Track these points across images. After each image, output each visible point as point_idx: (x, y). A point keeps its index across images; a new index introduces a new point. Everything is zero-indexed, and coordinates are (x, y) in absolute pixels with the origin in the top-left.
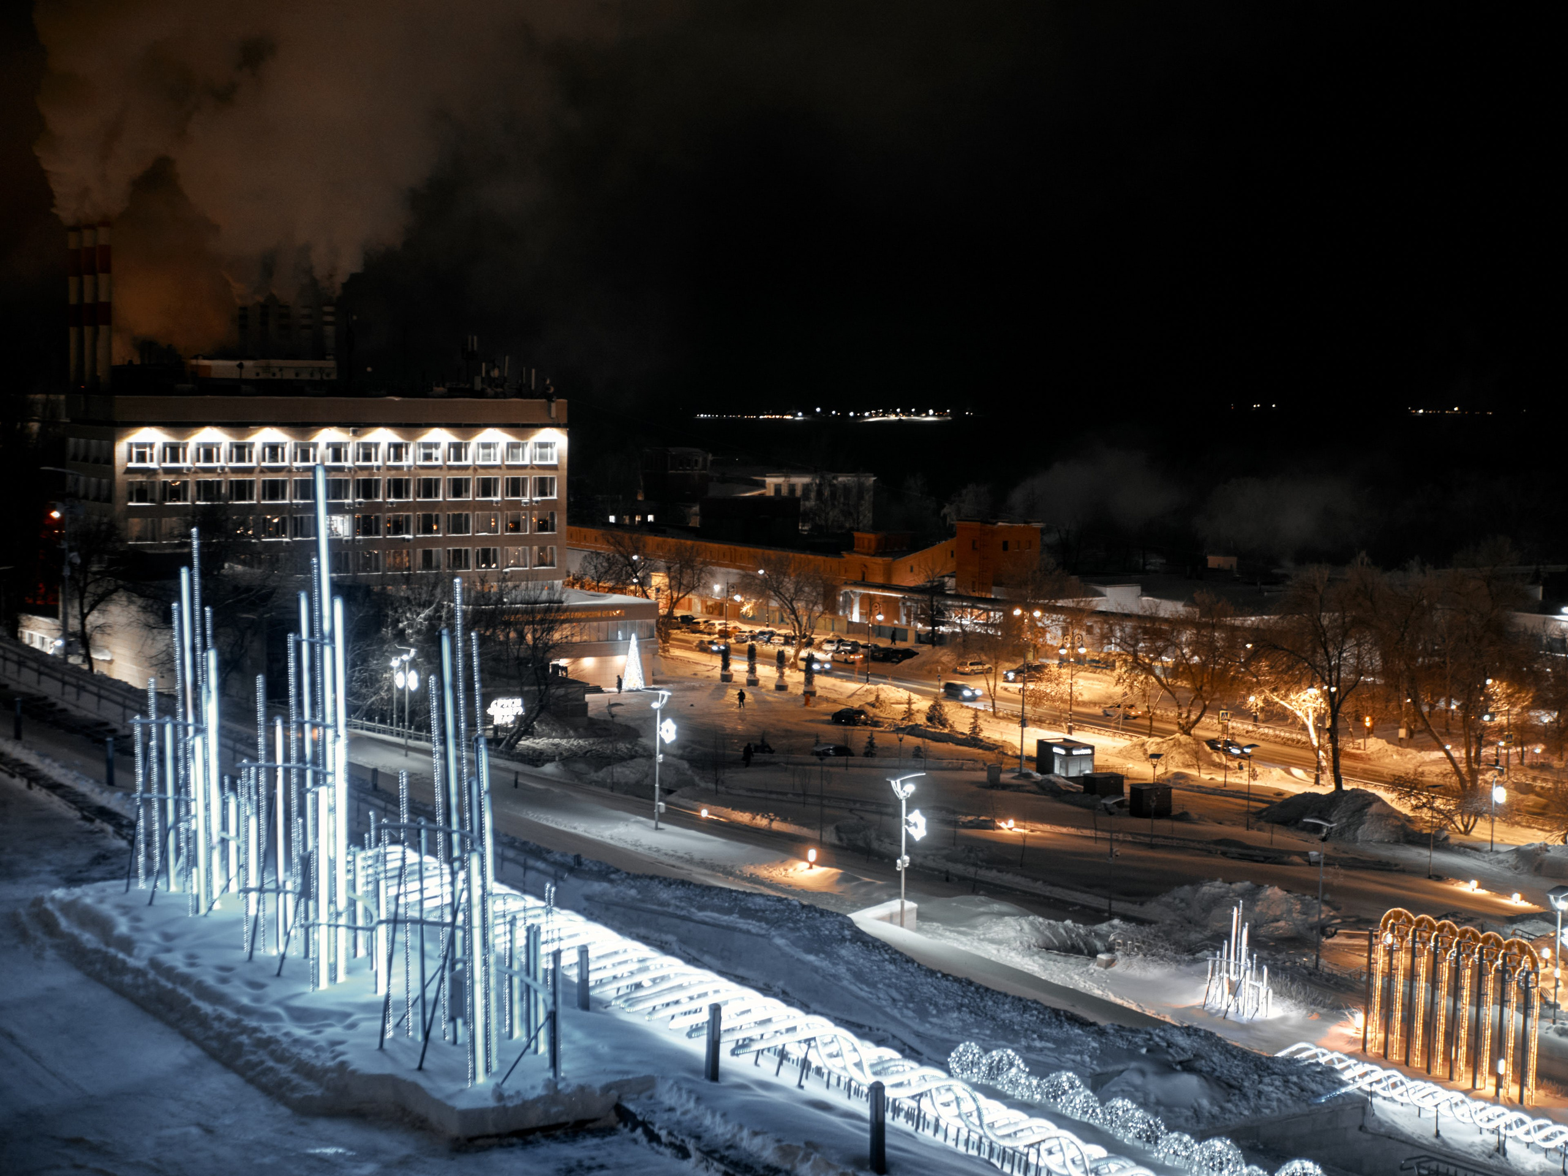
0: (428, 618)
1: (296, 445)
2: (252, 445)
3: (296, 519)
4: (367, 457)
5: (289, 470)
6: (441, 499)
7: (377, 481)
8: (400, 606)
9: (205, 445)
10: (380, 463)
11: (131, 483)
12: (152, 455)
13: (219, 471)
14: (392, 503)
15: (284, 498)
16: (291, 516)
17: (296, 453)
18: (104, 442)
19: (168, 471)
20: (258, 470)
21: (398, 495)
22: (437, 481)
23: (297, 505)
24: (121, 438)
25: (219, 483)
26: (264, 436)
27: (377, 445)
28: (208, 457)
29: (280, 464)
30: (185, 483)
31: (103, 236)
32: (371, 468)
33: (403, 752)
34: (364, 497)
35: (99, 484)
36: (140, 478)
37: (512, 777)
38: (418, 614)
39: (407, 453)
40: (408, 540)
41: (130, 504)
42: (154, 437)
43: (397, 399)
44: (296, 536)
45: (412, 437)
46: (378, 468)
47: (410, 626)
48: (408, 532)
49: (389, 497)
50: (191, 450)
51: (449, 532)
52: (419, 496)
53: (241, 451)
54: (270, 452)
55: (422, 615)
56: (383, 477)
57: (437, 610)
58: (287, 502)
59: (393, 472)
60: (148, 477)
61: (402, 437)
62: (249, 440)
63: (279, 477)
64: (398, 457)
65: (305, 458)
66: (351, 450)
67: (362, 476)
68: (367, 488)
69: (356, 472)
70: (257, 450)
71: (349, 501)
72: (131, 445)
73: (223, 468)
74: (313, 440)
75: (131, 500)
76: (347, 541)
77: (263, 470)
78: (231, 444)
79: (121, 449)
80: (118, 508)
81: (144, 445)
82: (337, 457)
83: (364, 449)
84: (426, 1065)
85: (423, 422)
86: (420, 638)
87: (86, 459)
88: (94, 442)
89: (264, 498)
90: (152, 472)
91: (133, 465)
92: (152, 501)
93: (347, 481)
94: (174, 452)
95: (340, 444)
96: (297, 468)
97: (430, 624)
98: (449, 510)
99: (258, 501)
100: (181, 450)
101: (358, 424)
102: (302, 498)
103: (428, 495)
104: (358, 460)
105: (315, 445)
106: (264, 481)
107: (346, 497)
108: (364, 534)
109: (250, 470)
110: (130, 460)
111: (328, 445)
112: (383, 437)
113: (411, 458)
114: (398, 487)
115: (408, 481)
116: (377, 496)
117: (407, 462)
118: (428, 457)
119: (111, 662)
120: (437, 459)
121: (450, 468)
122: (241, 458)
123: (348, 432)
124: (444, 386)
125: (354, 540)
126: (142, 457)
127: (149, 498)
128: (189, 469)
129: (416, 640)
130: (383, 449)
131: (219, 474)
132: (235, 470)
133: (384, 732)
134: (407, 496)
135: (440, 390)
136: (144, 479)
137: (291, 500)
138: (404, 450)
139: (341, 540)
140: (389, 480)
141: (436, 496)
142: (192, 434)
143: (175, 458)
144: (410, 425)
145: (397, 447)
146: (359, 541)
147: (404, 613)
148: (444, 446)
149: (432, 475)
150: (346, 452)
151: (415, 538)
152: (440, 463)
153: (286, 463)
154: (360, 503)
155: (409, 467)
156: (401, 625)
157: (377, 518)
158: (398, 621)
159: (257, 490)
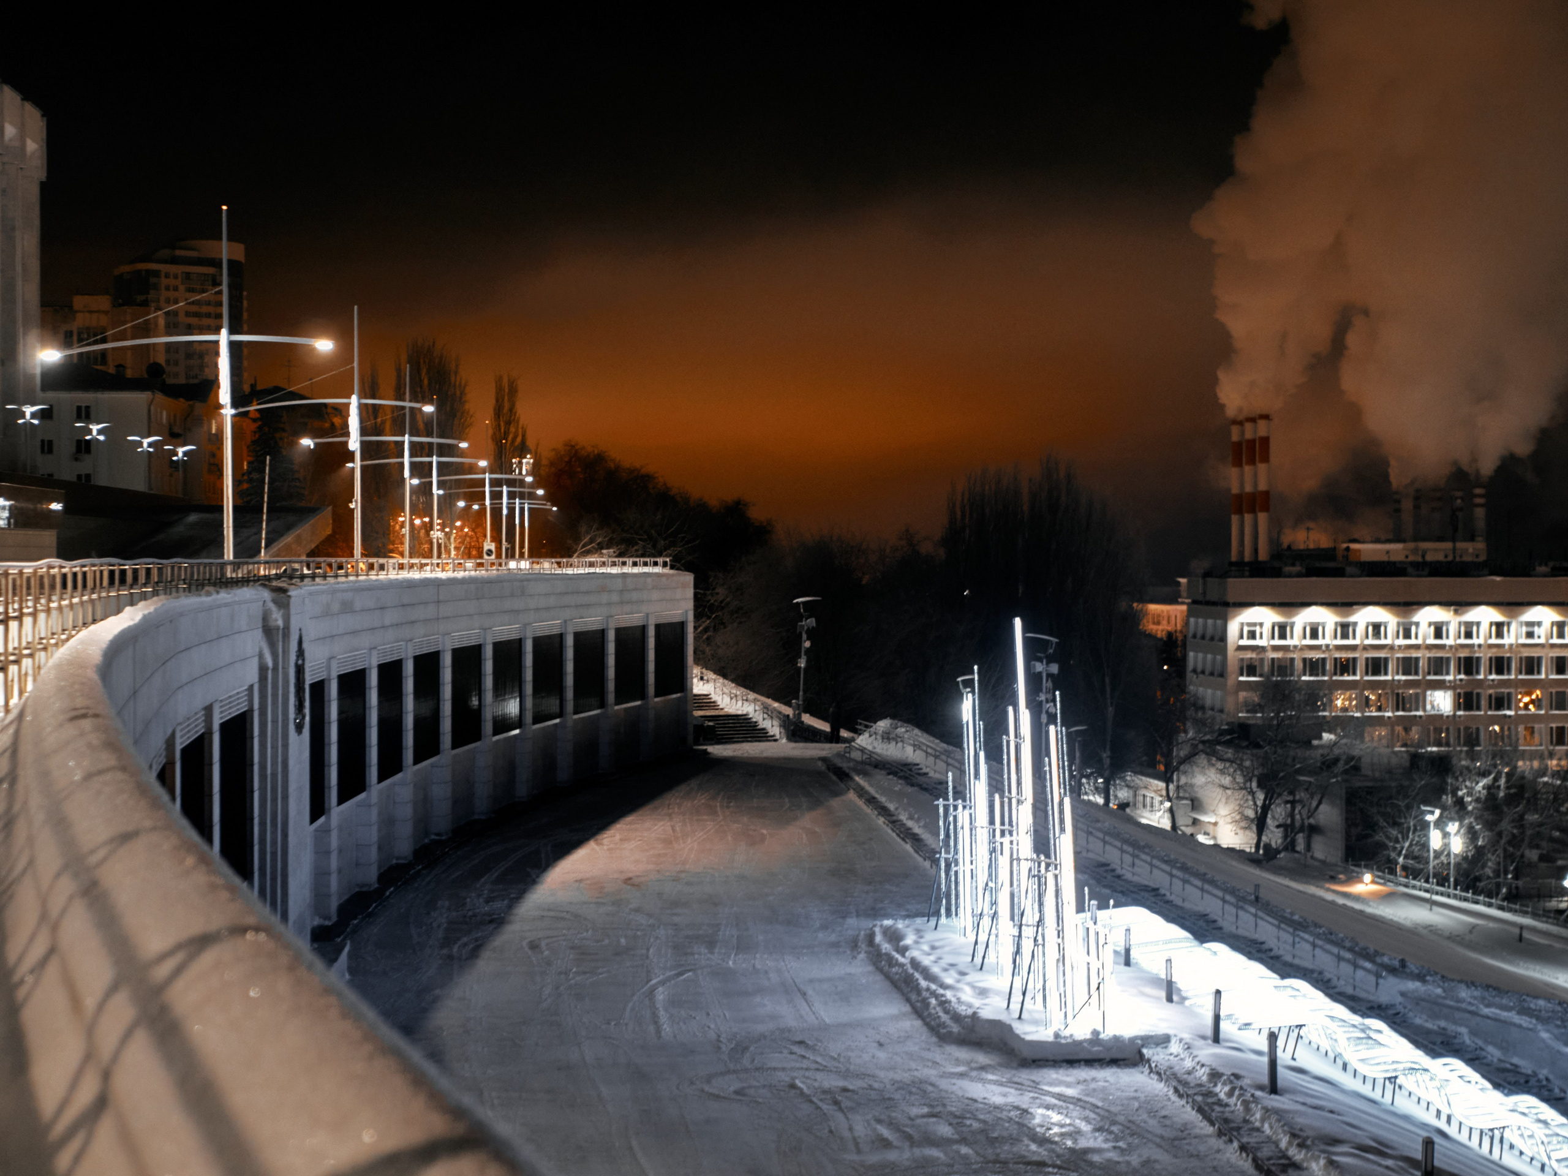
0: (1488, 788)
1: (1398, 624)
2: (1355, 624)
3: (1398, 694)
4: (1469, 635)
5: (1391, 648)
6: (1543, 676)
7: (1478, 659)
8: (1461, 774)
9: (1311, 624)
10: (1481, 641)
11: (1242, 660)
12: (1261, 634)
13: (1324, 648)
14: (1493, 680)
15: (1386, 674)
16: (1393, 692)
17: (1398, 632)
18: (1219, 622)
19: (1276, 648)
20: (1361, 648)
21: (1499, 671)
22: (1539, 659)
23: (1399, 681)
24: (1234, 617)
25: (1324, 660)
26: (1366, 615)
27: (1478, 624)
28: (1314, 634)
29: (1382, 642)
30: (1292, 660)
31: (1262, 429)
32: (1472, 646)
33: (1428, 906)
34: (1466, 673)
35: (1214, 661)
36: (1249, 655)
37: (1517, 931)
38: (1477, 783)
39: (1509, 631)
40: (1510, 716)
41: (1241, 679)
42: (1263, 616)
43: (1498, 579)
44: (1398, 710)
45: (1513, 616)
46: (1480, 646)
47: (1469, 794)
48: (1509, 708)
49: (1490, 673)
50: (1298, 630)
51: (1551, 709)
52: (1521, 673)
53: (1345, 629)
54: (1374, 630)
55: (1481, 784)
56: (1484, 656)
57: (1496, 780)
58: (1389, 678)
59: (1494, 650)
60: (1258, 654)
61: (1504, 614)
62: (1352, 619)
63: (1382, 654)
64: (1499, 635)
65: (1407, 635)
66: (1453, 629)
67: (1463, 654)
68: (1469, 665)
69: (1456, 649)
70: (1360, 630)
71: (1450, 678)
72: (1242, 624)
73: (1327, 646)
74: (1415, 619)
75: (1242, 675)
76: (1448, 717)
77: (1366, 648)
78: (1336, 623)
79: (1233, 628)
80: (1231, 682)
81: (1255, 625)
82: (1438, 634)
83: (1466, 627)
84: (1023, 1017)
85: (1526, 600)
86: (1479, 806)
87: (1203, 637)
88: (1210, 622)
89: (1367, 674)
90: (1261, 649)
91: (1245, 642)
92: (1261, 676)
93: (1448, 659)
94: (1282, 630)
95: (1442, 623)
96: (1400, 646)
97: (1489, 793)
98: (1551, 687)
99: (1362, 677)
100: (1288, 629)
101: (1459, 604)
102: (1404, 674)
103: (1530, 671)
104: (1459, 637)
105: (1417, 624)
106: (1367, 659)
107: (1448, 673)
108: (1465, 709)
109: (1354, 648)
110: (1241, 637)
111: (1430, 624)
112: (1485, 615)
113: (1513, 636)
114: (1500, 664)
115: (1509, 659)
116: (1478, 673)
117: (1509, 640)
118: (1530, 635)
119: (1215, 824)
120: (1539, 637)
121: (1553, 646)
122: (1345, 636)
123: (1449, 611)
124: (1546, 565)
125: (1454, 715)
126: (1252, 635)
127: (1258, 674)
128: (1295, 647)
129: (1474, 808)
130: (1484, 628)
131: (1324, 652)
132: (1339, 648)
133: (1442, 894)
134: (1509, 673)
135: (1543, 569)
136: (1254, 655)
137: (1393, 676)
138: (1505, 629)
139: (1442, 716)
140: (1491, 658)
141: (1539, 673)
142: (1297, 614)
143: (1283, 636)
144: (1512, 604)
145: (1499, 626)
146: (1460, 716)
147: (1464, 781)
148: (1547, 625)
149: (1535, 653)
150: (1447, 631)
151: (1516, 714)
152: (1542, 641)
153: (1389, 641)
154: (1461, 680)
155: (1511, 645)
156: (1460, 793)
157: (1478, 695)
158: (1458, 789)
159: (1360, 666)
